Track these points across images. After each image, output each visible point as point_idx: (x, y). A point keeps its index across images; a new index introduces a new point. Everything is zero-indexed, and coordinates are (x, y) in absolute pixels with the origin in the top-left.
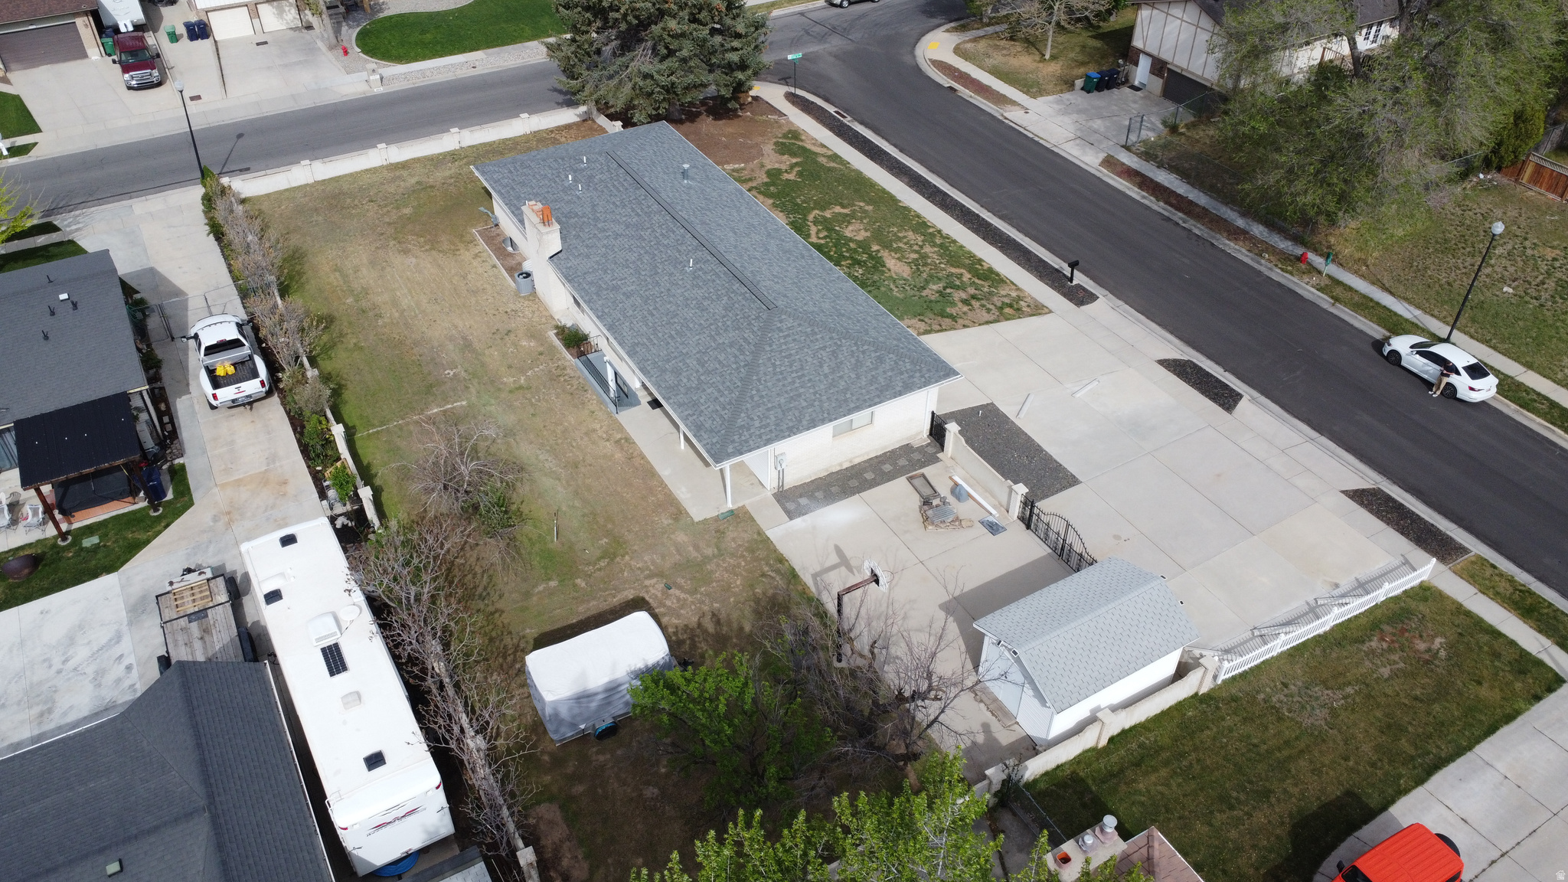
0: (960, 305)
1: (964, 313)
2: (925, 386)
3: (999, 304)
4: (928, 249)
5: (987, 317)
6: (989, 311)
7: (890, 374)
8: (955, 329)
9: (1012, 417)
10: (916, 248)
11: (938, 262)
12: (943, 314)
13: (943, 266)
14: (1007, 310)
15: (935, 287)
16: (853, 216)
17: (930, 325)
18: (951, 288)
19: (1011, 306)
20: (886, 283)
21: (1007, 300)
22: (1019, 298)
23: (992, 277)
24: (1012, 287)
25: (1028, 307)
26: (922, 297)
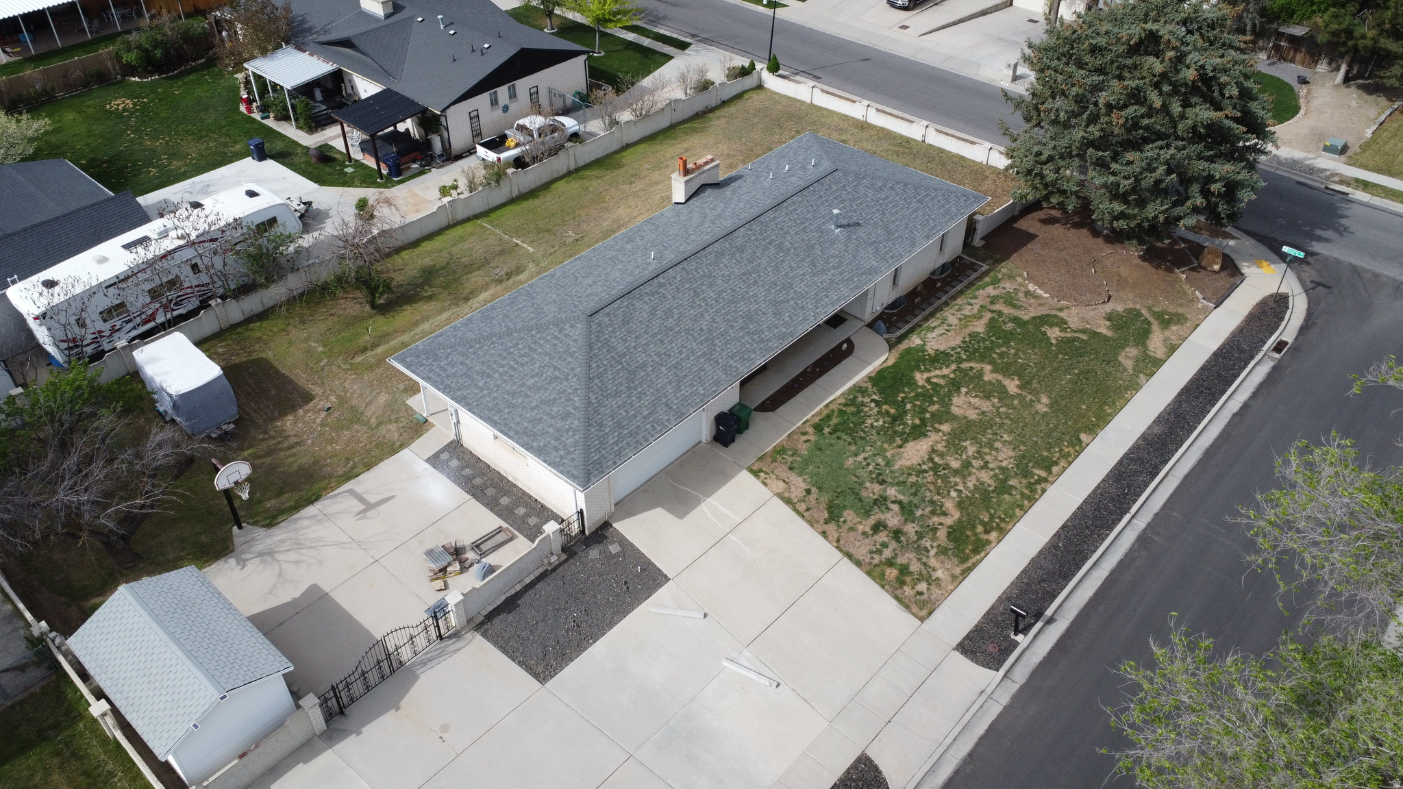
0: (871, 522)
1: (851, 530)
2: (549, 465)
3: (901, 561)
4: (984, 475)
5: (860, 554)
6: (876, 553)
7: (551, 430)
8: (812, 526)
10: (977, 463)
11: (960, 488)
12: (834, 515)
13: (955, 494)
14: (892, 573)
15: (892, 492)
16: (1006, 397)
17: (801, 502)
18: (901, 508)
19: (904, 573)
20: (868, 448)
22: (933, 582)
23: (967, 547)
24: (957, 571)
25: (921, 593)
26: (861, 484)
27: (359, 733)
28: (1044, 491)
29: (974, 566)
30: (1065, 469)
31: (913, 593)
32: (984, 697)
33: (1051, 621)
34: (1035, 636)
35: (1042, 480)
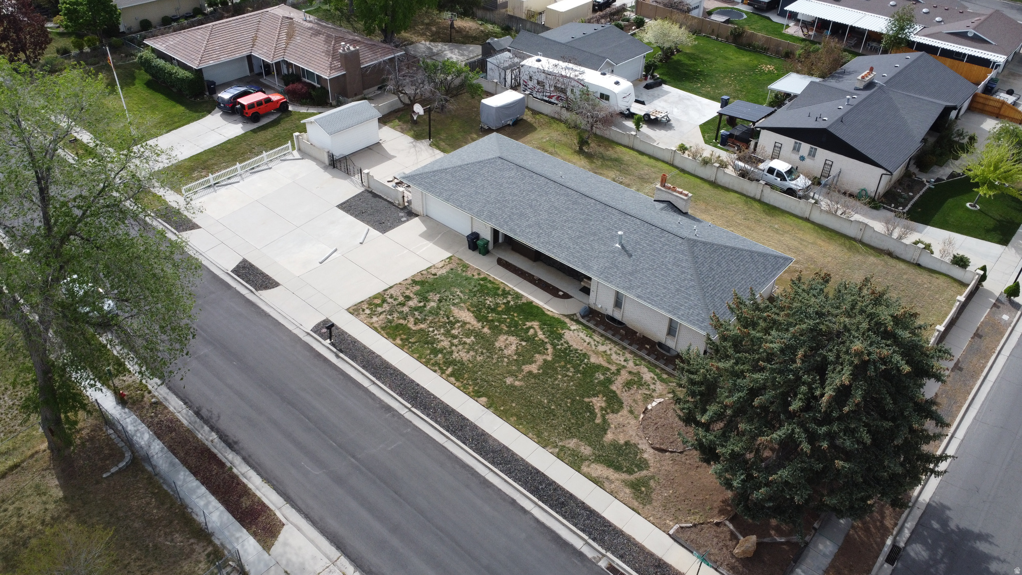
0: (412, 295)
1: (407, 289)
3: (385, 305)
4: (445, 343)
5: (392, 291)
6: (391, 297)
9: (371, 229)
10: (455, 341)
11: (436, 332)
12: (422, 283)
13: (431, 329)
14: (378, 301)
15: (433, 304)
16: (519, 363)
17: (428, 272)
18: (420, 307)
19: (377, 305)
20: (467, 297)
21: (380, 309)
22: (370, 316)
23: (392, 331)
24: (376, 325)
25: (363, 310)
26: (439, 293)
27: (334, 177)
28: (435, 371)
29: (379, 333)
30: (454, 384)
31: (364, 308)
32: (299, 325)
33: (338, 356)
34: (328, 348)
35: (443, 372)
